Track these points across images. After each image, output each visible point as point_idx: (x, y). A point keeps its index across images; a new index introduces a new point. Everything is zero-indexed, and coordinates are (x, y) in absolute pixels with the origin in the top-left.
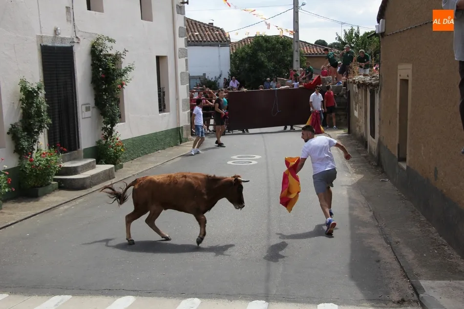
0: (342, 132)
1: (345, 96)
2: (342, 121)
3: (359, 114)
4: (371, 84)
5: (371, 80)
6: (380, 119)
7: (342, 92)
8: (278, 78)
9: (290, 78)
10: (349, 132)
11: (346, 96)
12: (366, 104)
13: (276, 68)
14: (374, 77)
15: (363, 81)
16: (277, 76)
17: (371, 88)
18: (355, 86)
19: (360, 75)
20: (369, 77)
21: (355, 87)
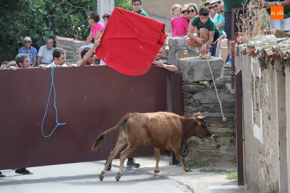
0: (222, 178)
1: (229, 86)
2: (223, 150)
3: (266, 134)
7: (222, 77)
8: (58, 38)
9: (89, 38)
10: (241, 180)
11: (233, 87)
12: (283, 109)
13: (52, 12)
15: (274, 50)
16: (57, 34)
18: (255, 61)
19: (269, 33)
21: (255, 65)
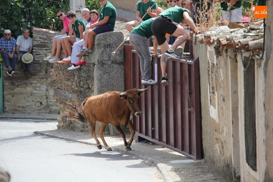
3: (221, 113)
4: (246, 47)
5: (245, 36)
6: (267, 126)
8: (35, 29)
12: (235, 92)
13: (29, 5)
14: (253, 29)
15: (227, 40)
16: (32, 25)
17: (246, 54)
18: (211, 49)
19: (223, 24)
20: (241, 31)
21: (210, 52)
